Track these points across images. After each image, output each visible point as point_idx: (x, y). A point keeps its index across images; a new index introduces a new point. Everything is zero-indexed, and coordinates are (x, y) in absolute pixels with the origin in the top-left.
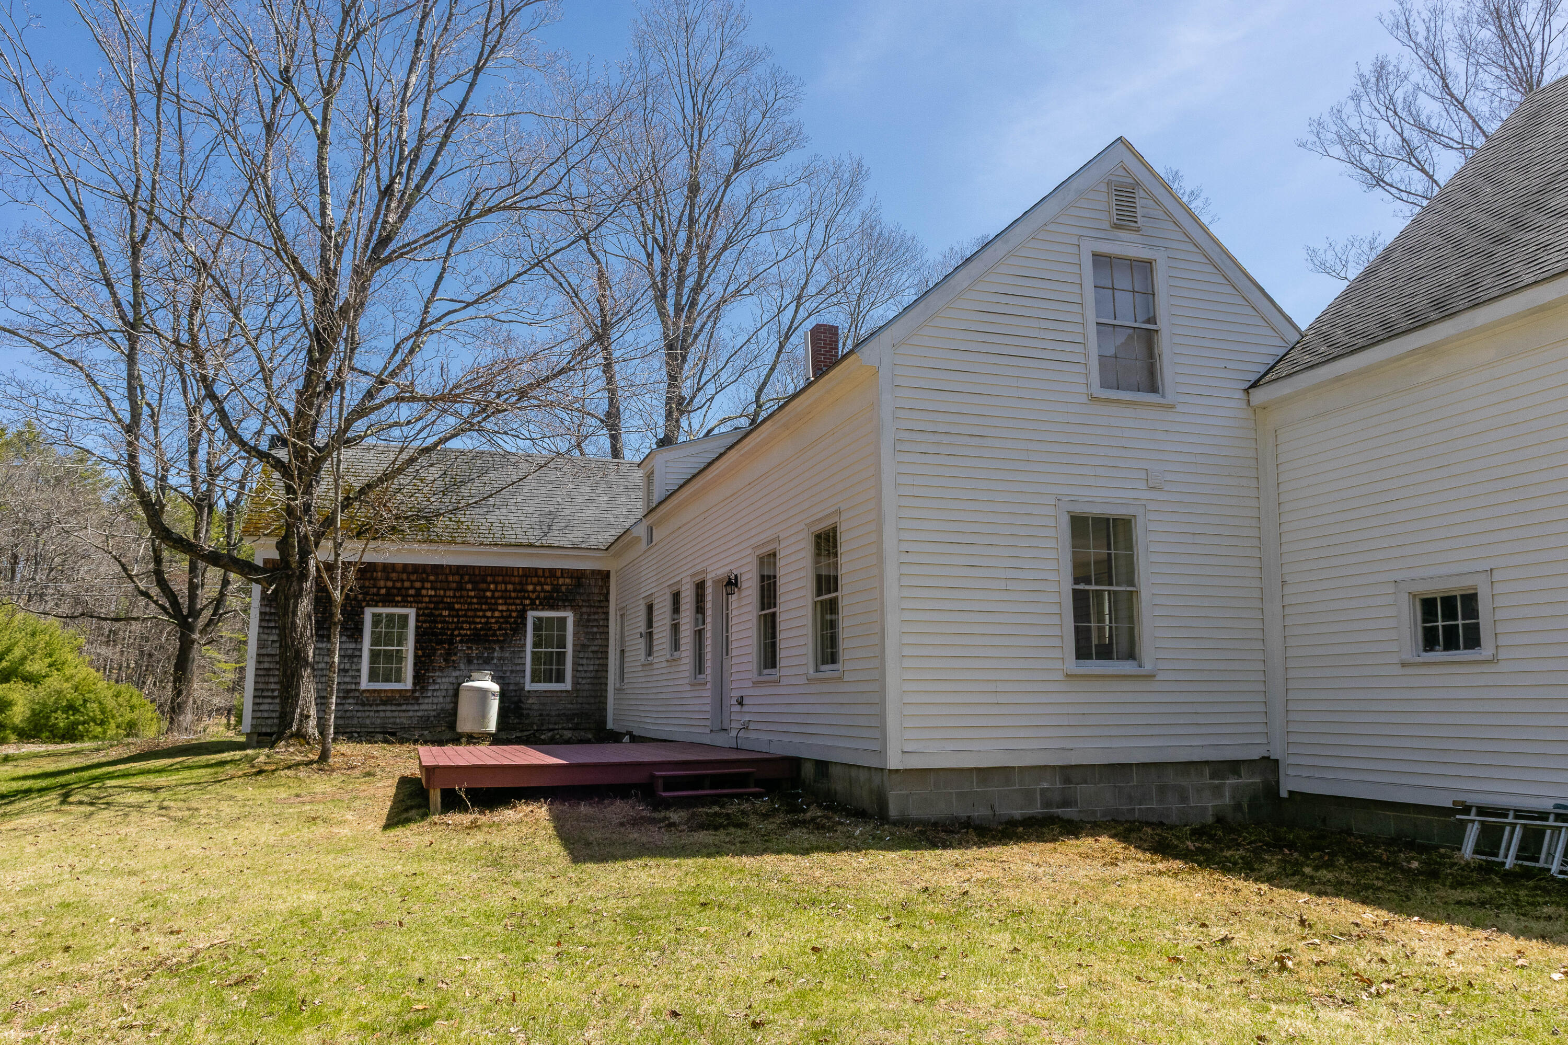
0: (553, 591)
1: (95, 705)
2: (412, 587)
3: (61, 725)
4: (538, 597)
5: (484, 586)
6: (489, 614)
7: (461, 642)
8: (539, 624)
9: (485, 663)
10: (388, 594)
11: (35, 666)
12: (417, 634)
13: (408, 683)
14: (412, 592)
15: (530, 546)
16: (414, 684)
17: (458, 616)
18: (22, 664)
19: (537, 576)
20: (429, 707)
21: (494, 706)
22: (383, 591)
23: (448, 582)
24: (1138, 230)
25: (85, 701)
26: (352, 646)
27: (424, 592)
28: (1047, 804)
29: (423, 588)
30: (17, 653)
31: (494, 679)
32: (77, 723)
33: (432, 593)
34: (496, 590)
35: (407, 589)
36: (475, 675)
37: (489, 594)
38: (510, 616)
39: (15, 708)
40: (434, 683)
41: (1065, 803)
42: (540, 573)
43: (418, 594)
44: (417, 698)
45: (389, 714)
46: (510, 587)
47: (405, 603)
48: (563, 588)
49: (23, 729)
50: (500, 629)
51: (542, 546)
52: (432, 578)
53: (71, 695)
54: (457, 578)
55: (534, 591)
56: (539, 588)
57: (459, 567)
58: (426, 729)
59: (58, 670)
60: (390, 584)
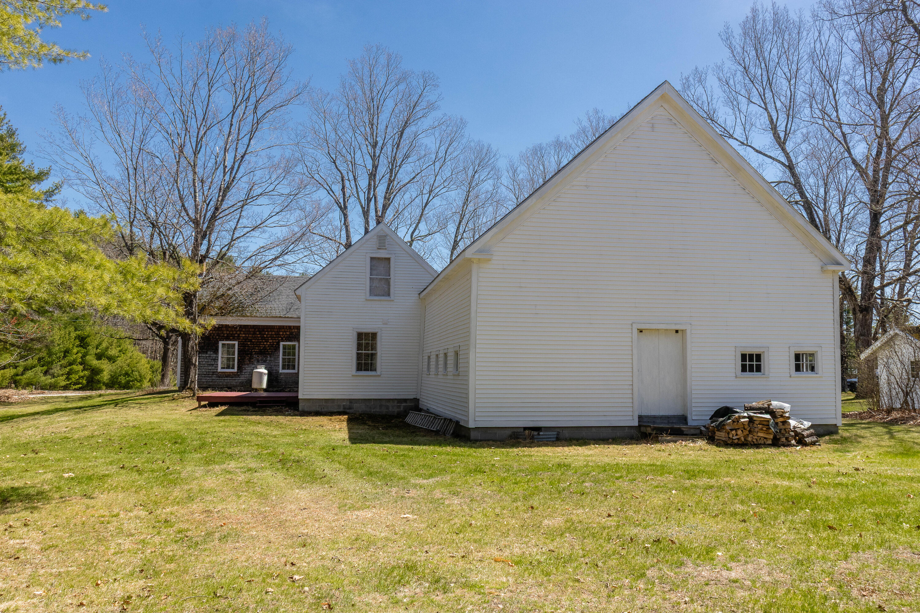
0: (290, 334)
1: (137, 373)
2: (236, 334)
3: (123, 382)
4: (284, 337)
5: (264, 333)
6: (265, 343)
7: (255, 354)
8: (285, 347)
9: (263, 362)
10: (227, 336)
11: (113, 352)
12: (238, 351)
13: (235, 370)
14: (236, 335)
15: (280, 317)
16: (238, 370)
17: (254, 344)
18: (106, 351)
19: (284, 329)
20: (243, 378)
21: (265, 378)
22: (226, 335)
23: (250, 331)
24: (386, 249)
25: (132, 371)
26: (215, 355)
27: (241, 335)
28: (344, 408)
29: (240, 334)
30: (104, 345)
31: (266, 368)
32: (130, 381)
33: (244, 335)
34: (268, 334)
35: (235, 334)
36: (258, 367)
37: (265, 336)
38: (274, 344)
39: (105, 373)
40: (245, 369)
41: (350, 408)
42: (285, 327)
43: (239, 336)
44: (239, 375)
45: (228, 380)
46: (273, 333)
47: (234, 340)
48: (294, 333)
49: (107, 384)
50: (270, 349)
51: (285, 317)
52: (244, 330)
53: (126, 368)
54: (253, 330)
55: (283, 335)
56: (284, 333)
57: (254, 326)
58: (242, 386)
59: (124, 353)
60: (228, 332)
